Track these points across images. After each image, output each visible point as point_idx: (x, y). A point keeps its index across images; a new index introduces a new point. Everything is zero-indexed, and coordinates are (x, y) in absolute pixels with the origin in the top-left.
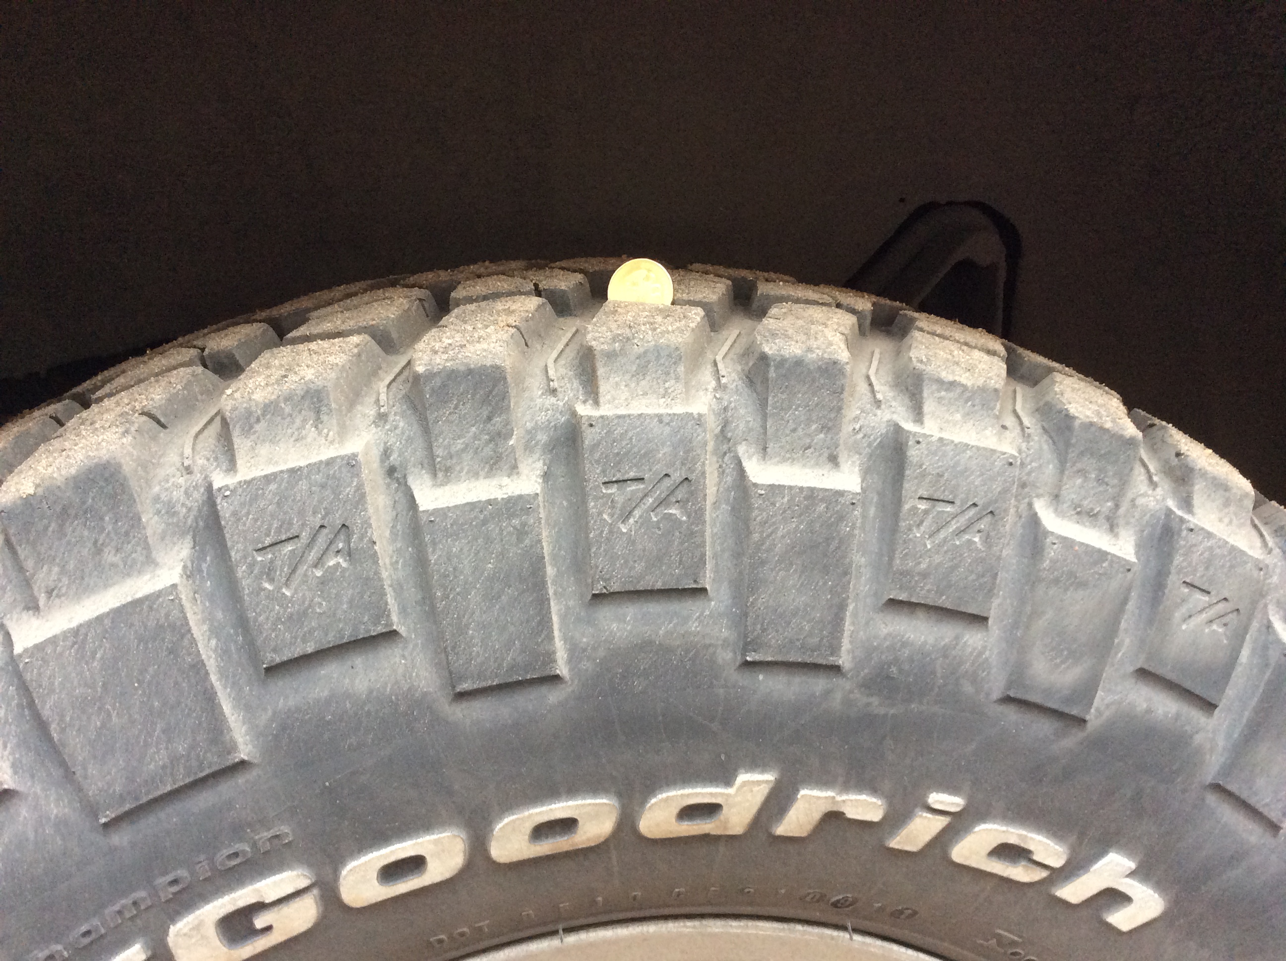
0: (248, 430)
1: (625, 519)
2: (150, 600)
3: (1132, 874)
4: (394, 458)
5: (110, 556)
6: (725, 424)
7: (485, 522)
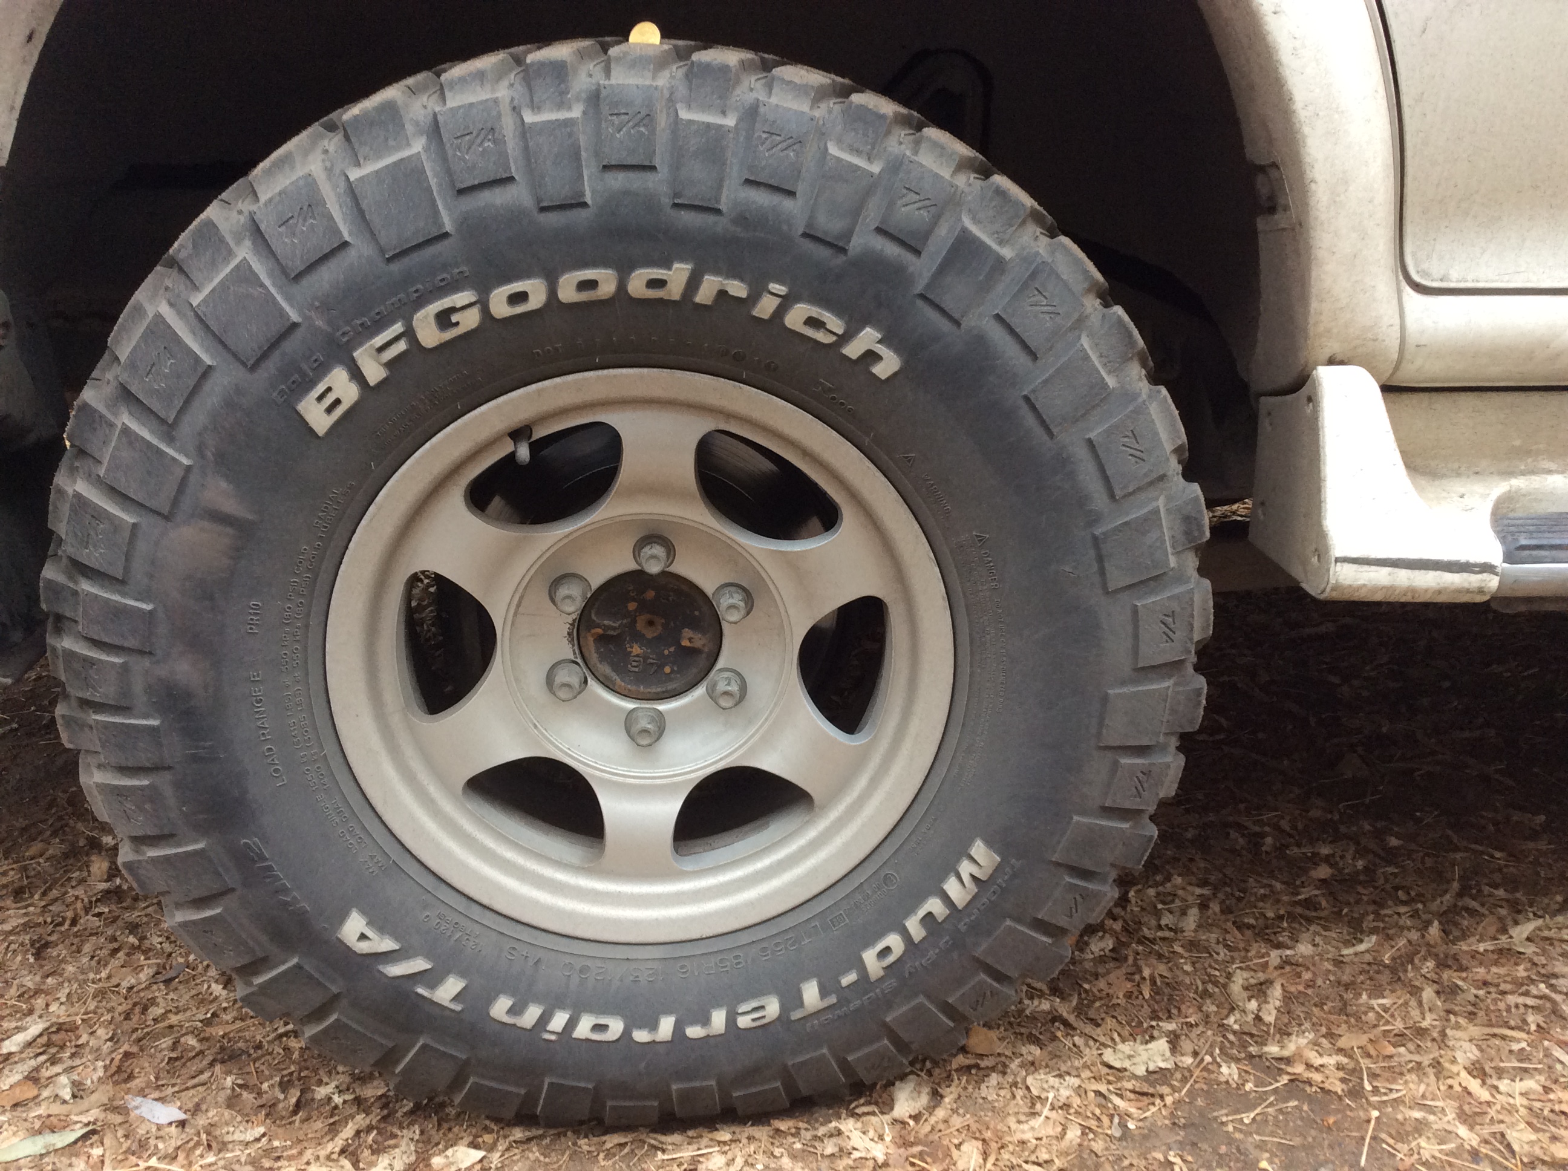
0: (452, 88)
1: (619, 131)
2: (409, 158)
3: (880, 342)
4: (516, 102)
5: (391, 143)
6: (671, 94)
7: (554, 129)
